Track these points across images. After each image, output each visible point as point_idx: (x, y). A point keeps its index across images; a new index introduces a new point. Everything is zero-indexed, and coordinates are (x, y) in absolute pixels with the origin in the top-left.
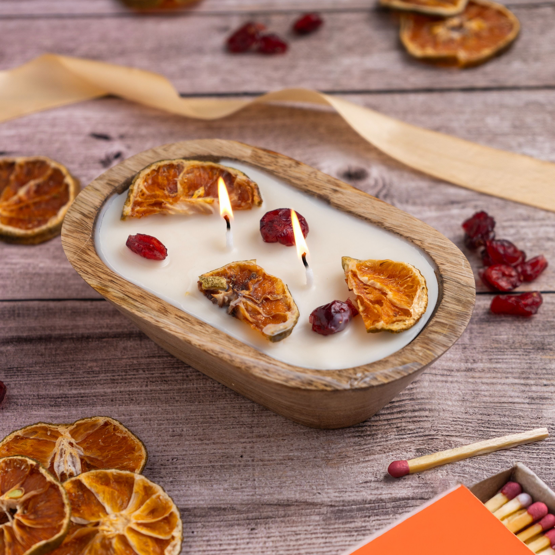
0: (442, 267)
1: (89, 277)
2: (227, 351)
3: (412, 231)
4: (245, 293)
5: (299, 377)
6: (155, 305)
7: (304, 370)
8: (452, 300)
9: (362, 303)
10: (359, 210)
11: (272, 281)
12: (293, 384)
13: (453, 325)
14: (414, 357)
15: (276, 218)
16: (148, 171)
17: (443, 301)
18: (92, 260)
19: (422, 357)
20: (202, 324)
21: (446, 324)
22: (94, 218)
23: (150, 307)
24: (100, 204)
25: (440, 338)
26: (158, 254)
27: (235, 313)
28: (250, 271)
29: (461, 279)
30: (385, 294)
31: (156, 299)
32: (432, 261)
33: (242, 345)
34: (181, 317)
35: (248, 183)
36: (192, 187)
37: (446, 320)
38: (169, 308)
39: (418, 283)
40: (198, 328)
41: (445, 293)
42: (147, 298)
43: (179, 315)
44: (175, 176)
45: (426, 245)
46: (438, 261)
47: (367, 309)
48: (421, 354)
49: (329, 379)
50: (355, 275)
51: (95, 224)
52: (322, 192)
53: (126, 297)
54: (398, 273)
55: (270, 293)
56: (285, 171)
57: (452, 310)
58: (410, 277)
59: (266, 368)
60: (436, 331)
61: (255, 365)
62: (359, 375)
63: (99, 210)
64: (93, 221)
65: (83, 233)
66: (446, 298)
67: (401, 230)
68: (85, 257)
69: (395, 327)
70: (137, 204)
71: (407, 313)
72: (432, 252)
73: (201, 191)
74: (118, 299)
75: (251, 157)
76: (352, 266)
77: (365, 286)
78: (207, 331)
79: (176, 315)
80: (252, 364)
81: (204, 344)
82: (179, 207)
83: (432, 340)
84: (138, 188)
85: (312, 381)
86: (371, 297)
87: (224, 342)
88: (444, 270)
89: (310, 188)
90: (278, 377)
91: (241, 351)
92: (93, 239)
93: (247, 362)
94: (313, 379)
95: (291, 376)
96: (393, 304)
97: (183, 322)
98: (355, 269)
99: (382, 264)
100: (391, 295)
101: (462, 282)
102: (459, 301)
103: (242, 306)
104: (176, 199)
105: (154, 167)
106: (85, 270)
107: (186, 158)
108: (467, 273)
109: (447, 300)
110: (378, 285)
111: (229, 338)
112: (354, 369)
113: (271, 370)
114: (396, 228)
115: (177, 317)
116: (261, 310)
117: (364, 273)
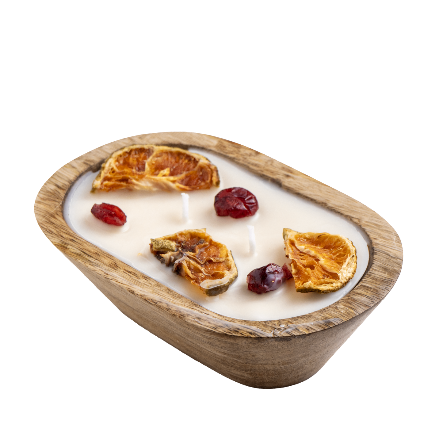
0: (374, 241)
1: (53, 236)
2: (165, 301)
3: (352, 211)
4: (191, 254)
5: (227, 325)
6: (107, 261)
7: (233, 320)
8: (380, 268)
9: (296, 266)
10: (307, 193)
11: (217, 246)
12: (221, 330)
13: (377, 288)
14: (336, 314)
15: (229, 194)
16: (120, 152)
17: (371, 269)
18: (58, 223)
19: (344, 314)
20: (146, 278)
21: (371, 288)
22: (67, 190)
23: (103, 262)
24: (75, 179)
25: (363, 299)
26: (118, 220)
27: (178, 270)
28: (199, 238)
29: (390, 252)
30: (318, 260)
31: (109, 256)
32: (367, 236)
33: (180, 297)
34: (128, 272)
35: (209, 166)
36: (158, 168)
37: (371, 285)
38: (120, 264)
39: (349, 252)
40: (142, 281)
41: (374, 263)
42: (101, 255)
43: (127, 270)
44: (145, 158)
45: (363, 222)
46: (372, 236)
47: (299, 272)
48: (343, 311)
49: (254, 328)
50: (292, 243)
51: (67, 195)
52: (275, 177)
53: (82, 254)
54: (333, 244)
55: (214, 256)
56: (245, 158)
57: (378, 276)
58: (343, 247)
59: (198, 316)
60: (360, 293)
61: (189, 313)
62: (283, 326)
63: (72, 184)
64: (65, 192)
65: (54, 201)
66: (374, 267)
67: (342, 210)
68: (53, 220)
69: (323, 288)
70: (106, 179)
71: (335, 276)
72: (368, 229)
73: (166, 171)
74: (75, 255)
75: (217, 146)
76: (291, 236)
77: (302, 253)
78: (151, 284)
79: (125, 270)
80: (186, 313)
81: (145, 294)
82: (144, 184)
83: (355, 301)
84: (110, 166)
85: (239, 329)
86: (305, 262)
87: (164, 293)
88: (376, 244)
89: (265, 173)
90: (208, 324)
91: (178, 301)
92: (62, 206)
93: (182, 311)
94: (240, 328)
95: (220, 324)
96: (324, 269)
97: (130, 276)
98: (293, 238)
99: (319, 237)
100: (322, 261)
101: (391, 254)
102: (386, 269)
103: (185, 264)
104: (142, 177)
105: (126, 150)
106: (50, 230)
107: (158, 145)
108: (397, 247)
109: (375, 268)
110: (313, 253)
111: (169, 290)
112: (279, 321)
113: (202, 318)
114: (337, 208)
115: (125, 271)
116: (202, 269)
117: (301, 243)
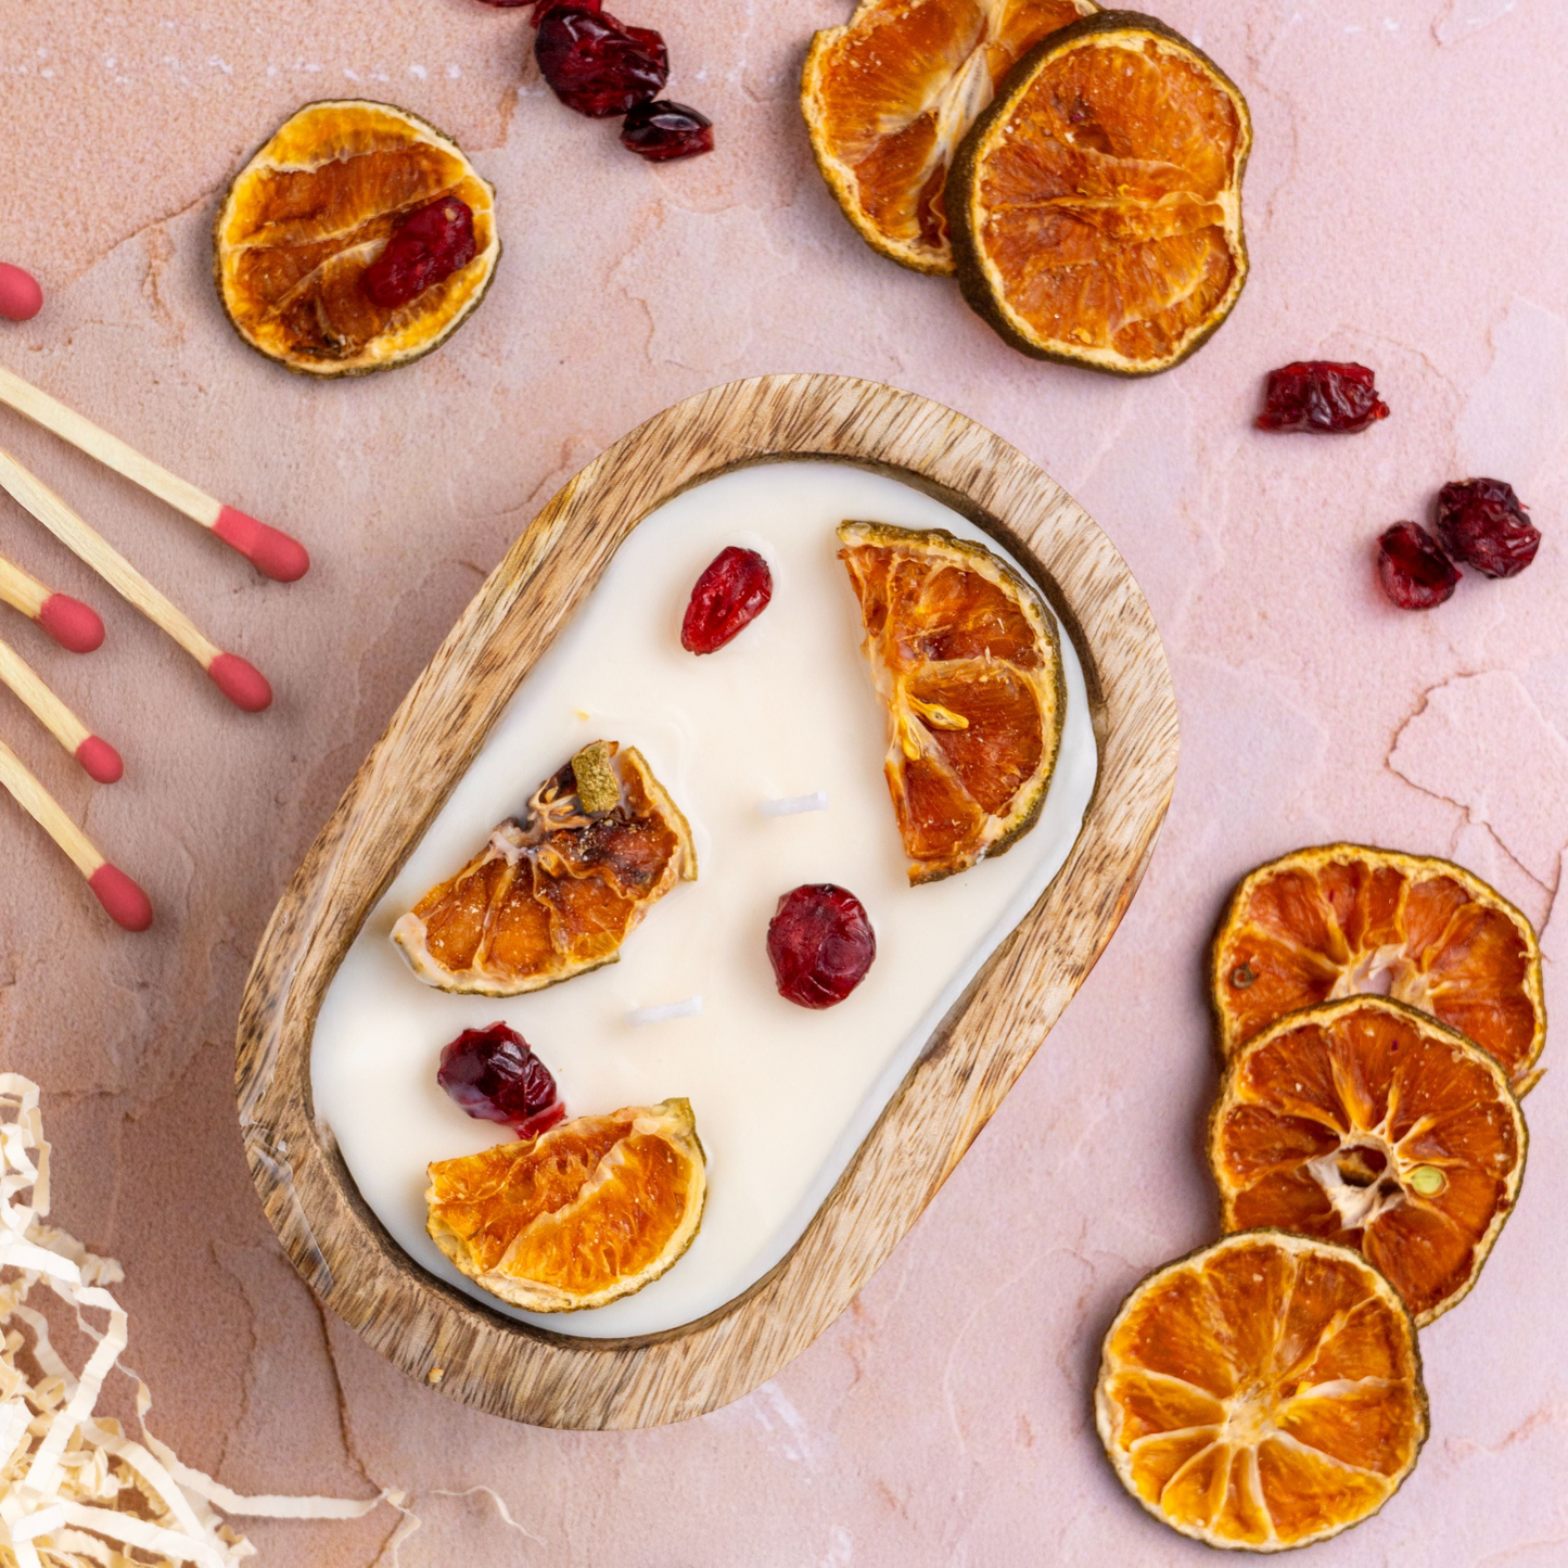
0: (675, 1351)
1: (608, 468)
2: (354, 828)
5: (273, 1004)
6: (507, 641)
8: (555, 1374)
12: (252, 992)
13: (466, 1371)
14: (350, 1278)
17: (549, 1349)
18: (672, 466)
19: (352, 1296)
21: (466, 1357)
22: (838, 451)
23: (499, 631)
24: (894, 461)
25: (418, 1341)
29: (631, 1395)
31: (528, 643)
34: (467, 708)
36: (963, 695)
37: (480, 1357)
38: (495, 681)
41: (580, 1354)
42: (533, 620)
43: (475, 703)
44: (998, 649)
45: (760, 1309)
46: (699, 1342)
48: (361, 1293)
49: (268, 1075)
50: (619, 1132)
51: (813, 457)
52: (959, 1040)
53: (531, 568)
54: (647, 1239)
57: (519, 1372)
58: (614, 1268)
59: (299, 926)
60: (442, 1331)
61: (308, 901)
62: (284, 1147)
63: (868, 461)
64: (828, 449)
65: (776, 430)
66: (561, 1356)
68: (683, 449)
71: (494, 1258)
72: (730, 1325)
73: (952, 721)
74: (525, 548)
78: (421, 777)
79: (474, 697)
80: (310, 892)
81: (376, 773)
85: (260, 1036)
88: (663, 1357)
90: (271, 956)
92: (756, 460)
93: (317, 880)
94: (266, 1040)
95: (273, 987)
97: (449, 716)
100: (551, 1219)
101: (620, 1399)
102: (551, 1389)
106: (633, 452)
108: (655, 1412)
109: (554, 1360)
110: (591, 1189)
113: (294, 938)
114: (823, 1232)
115: (466, 700)
117: (637, 1153)
